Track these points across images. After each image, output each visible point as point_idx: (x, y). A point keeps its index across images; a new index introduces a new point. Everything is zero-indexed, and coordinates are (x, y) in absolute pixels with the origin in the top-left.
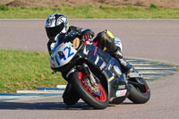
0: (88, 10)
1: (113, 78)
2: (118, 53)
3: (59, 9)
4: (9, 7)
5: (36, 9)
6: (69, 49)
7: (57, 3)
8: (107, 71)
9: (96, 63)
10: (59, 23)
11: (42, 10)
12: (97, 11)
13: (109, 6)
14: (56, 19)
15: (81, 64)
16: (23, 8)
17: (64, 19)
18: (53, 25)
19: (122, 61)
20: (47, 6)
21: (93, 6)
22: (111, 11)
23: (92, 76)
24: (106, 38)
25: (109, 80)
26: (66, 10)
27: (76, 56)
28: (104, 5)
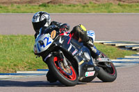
0: (109, 6)
1: (83, 62)
2: (90, 42)
3: (87, 6)
4: (50, 4)
5: (70, 6)
6: (48, 39)
8: (78, 57)
9: (69, 50)
10: (43, 19)
12: (116, 7)
13: (125, 3)
14: (40, 16)
15: (58, 51)
16: (60, 5)
17: (47, 16)
18: (38, 21)
19: (93, 49)
21: (113, 3)
22: (126, 7)
23: (65, 60)
24: (80, 30)
25: (80, 63)
27: (53, 45)
28: (121, 3)
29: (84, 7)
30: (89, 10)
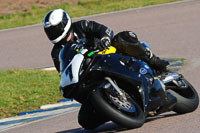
3: (30, 14)
5: (2, 18)
7: (26, 7)
11: (9, 18)
20: (14, 12)
21: (71, 3)
26: (38, 13)
29: (24, 16)
30: (34, 19)
